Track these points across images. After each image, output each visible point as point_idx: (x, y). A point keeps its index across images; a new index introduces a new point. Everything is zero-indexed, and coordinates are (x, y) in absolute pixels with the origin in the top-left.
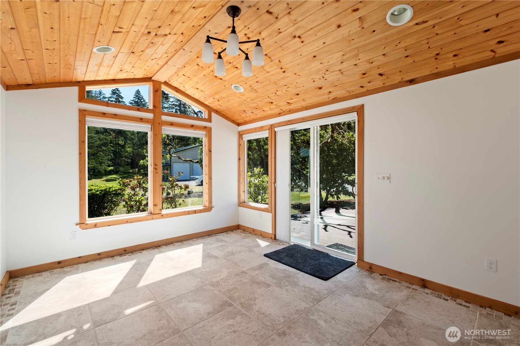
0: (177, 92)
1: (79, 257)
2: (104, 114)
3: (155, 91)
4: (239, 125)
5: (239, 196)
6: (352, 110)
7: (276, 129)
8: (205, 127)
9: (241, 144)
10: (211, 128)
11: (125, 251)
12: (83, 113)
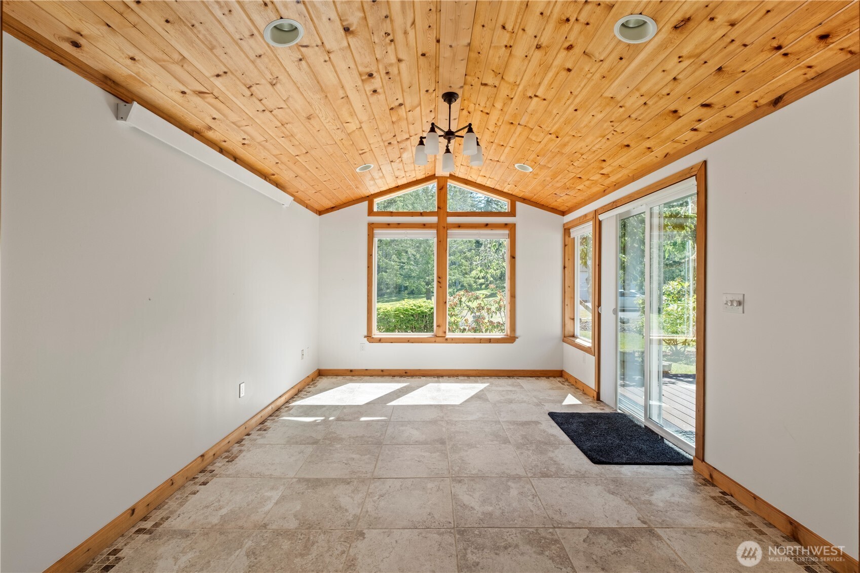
0: (466, 184)
1: (366, 370)
2: (389, 224)
3: (440, 189)
4: (563, 213)
5: (564, 325)
6: (689, 173)
7: (601, 217)
8: (506, 224)
9: (566, 243)
10: (515, 224)
11: (406, 373)
12: (372, 227)
